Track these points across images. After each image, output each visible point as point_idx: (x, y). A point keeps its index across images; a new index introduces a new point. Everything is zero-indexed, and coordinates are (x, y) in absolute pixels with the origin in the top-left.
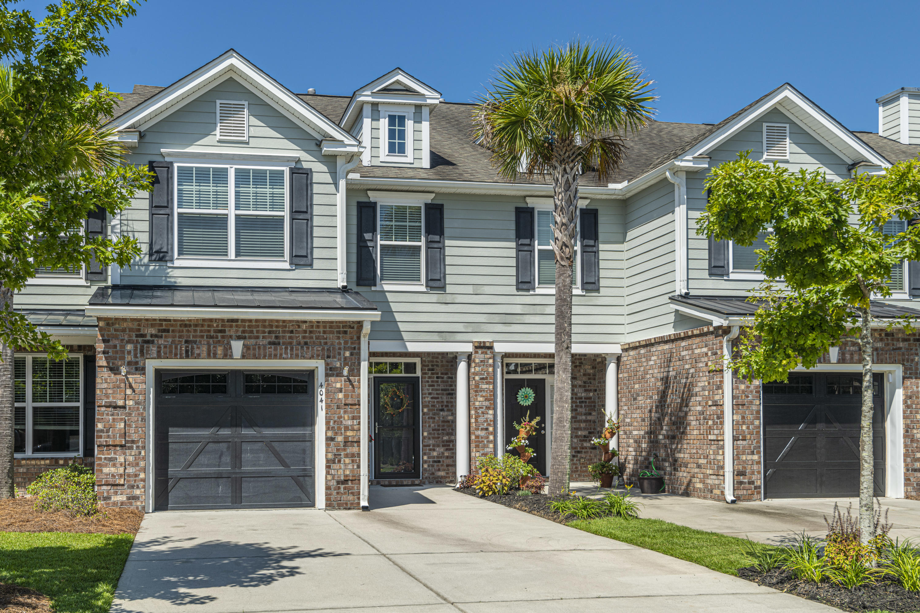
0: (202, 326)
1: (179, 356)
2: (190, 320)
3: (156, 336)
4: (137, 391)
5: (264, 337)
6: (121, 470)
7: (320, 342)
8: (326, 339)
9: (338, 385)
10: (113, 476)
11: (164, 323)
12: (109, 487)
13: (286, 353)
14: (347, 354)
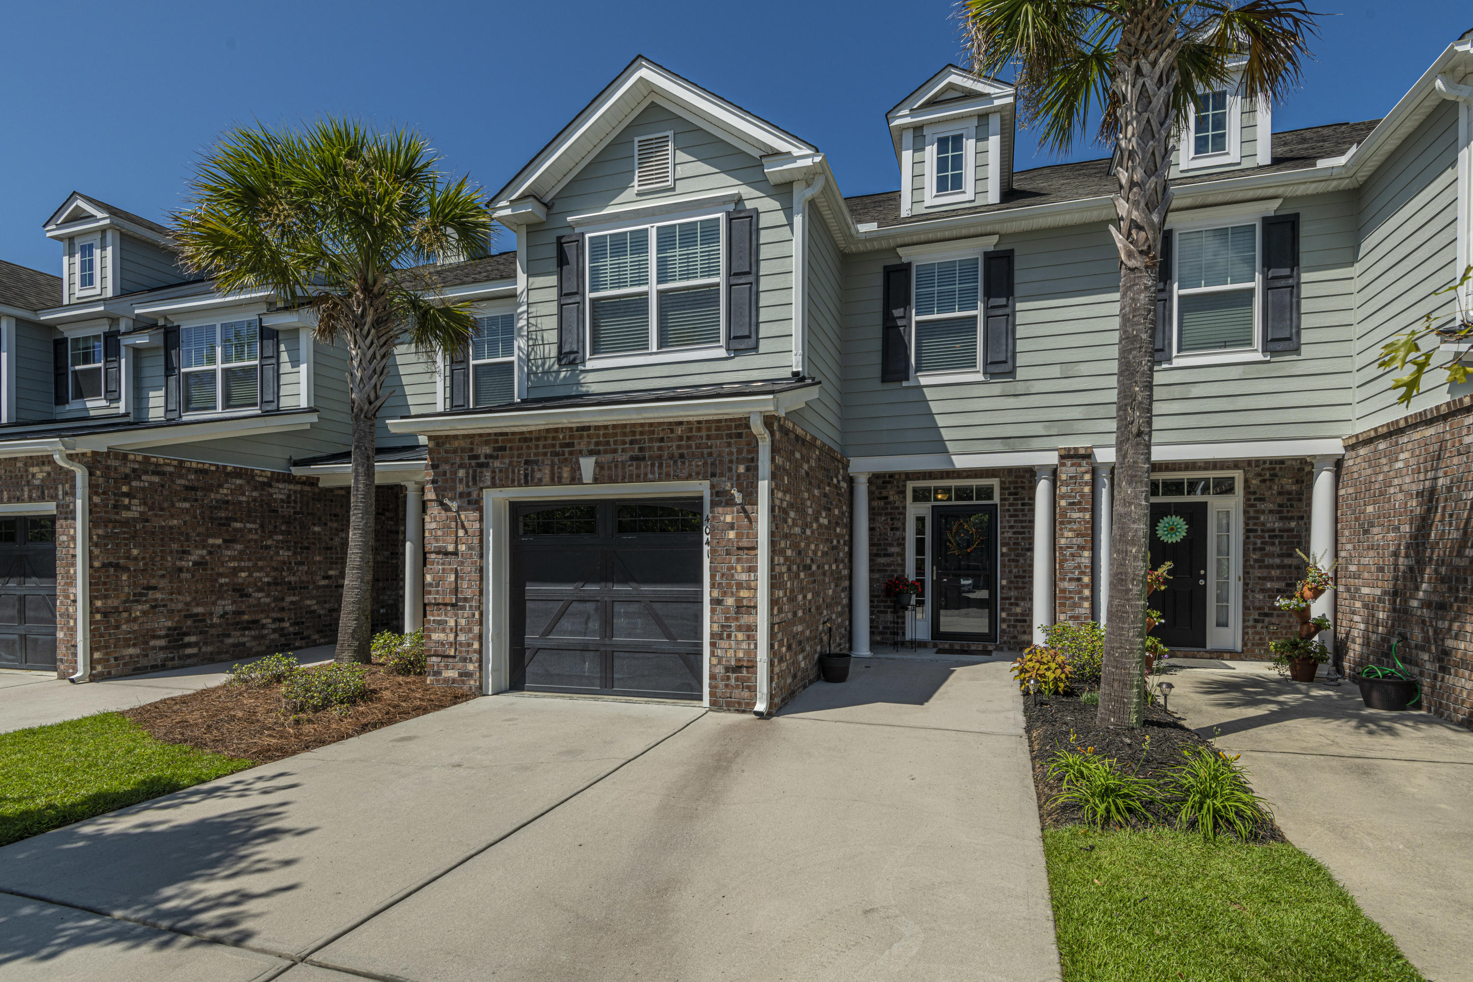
0: (546, 439)
1: (516, 483)
2: (530, 432)
3: (491, 456)
4: (470, 531)
5: (623, 450)
6: (451, 637)
7: (702, 453)
8: (711, 447)
9: (729, 519)
10: (443, 644)
11: (500, 438)
12: (439, 659)
13: (653, 473)
14: (742, 469)
